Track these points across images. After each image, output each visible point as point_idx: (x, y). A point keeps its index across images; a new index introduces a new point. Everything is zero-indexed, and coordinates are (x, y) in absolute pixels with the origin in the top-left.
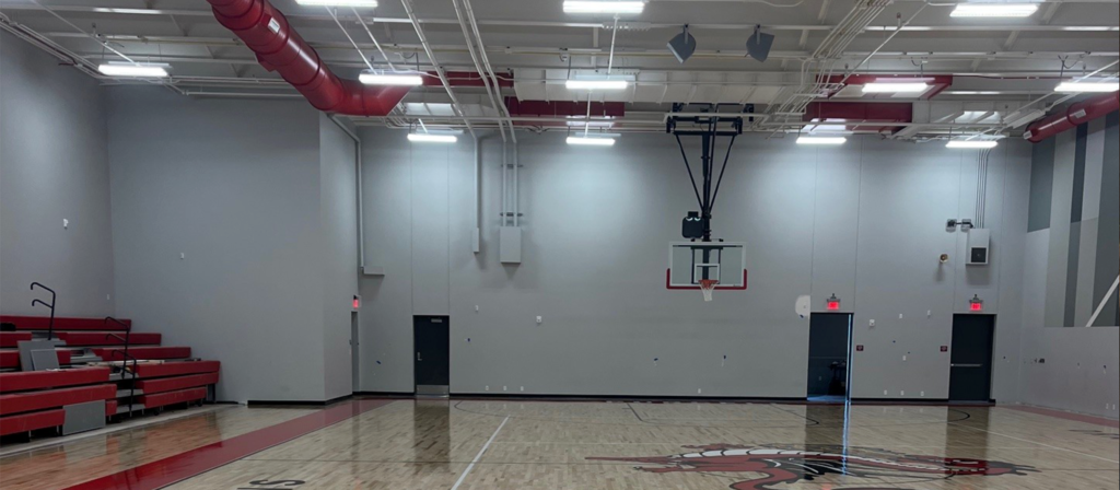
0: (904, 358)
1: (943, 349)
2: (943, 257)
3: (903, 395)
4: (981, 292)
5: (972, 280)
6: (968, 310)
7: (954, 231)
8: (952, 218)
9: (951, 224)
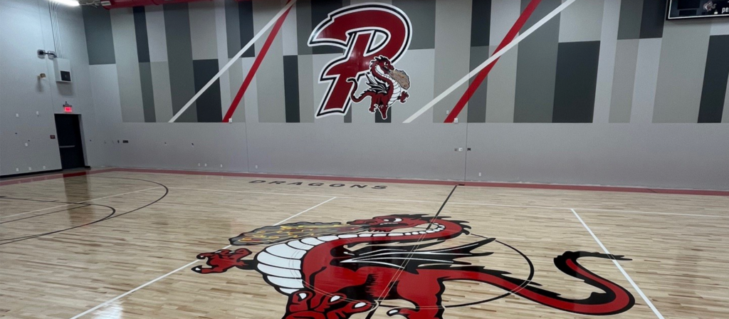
0: (26, 145)
1: (52, 137)
2: (42, 75)
3: (30, 170)
4: (70, 101)
5: (62, 93)
6: (64, 111)
7: (43, 58)
8: (42, 49)
9: (41, 53)
